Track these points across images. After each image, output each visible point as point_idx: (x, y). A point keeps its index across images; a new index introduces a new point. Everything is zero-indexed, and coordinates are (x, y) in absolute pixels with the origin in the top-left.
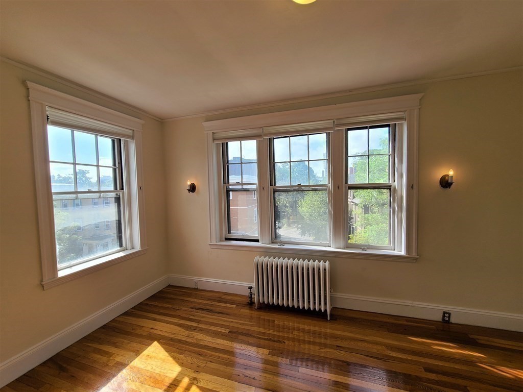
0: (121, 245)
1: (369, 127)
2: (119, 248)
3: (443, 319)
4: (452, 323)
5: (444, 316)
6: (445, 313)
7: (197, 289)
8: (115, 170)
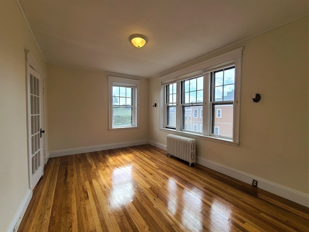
0: (132, 125)
1: (224, 70)
2: (131, 125)
3: (253, 184)
4: (258, 188)
5: (253, 182)
6: (254, 180)
7: (155, 147)
8: (131, 99)
